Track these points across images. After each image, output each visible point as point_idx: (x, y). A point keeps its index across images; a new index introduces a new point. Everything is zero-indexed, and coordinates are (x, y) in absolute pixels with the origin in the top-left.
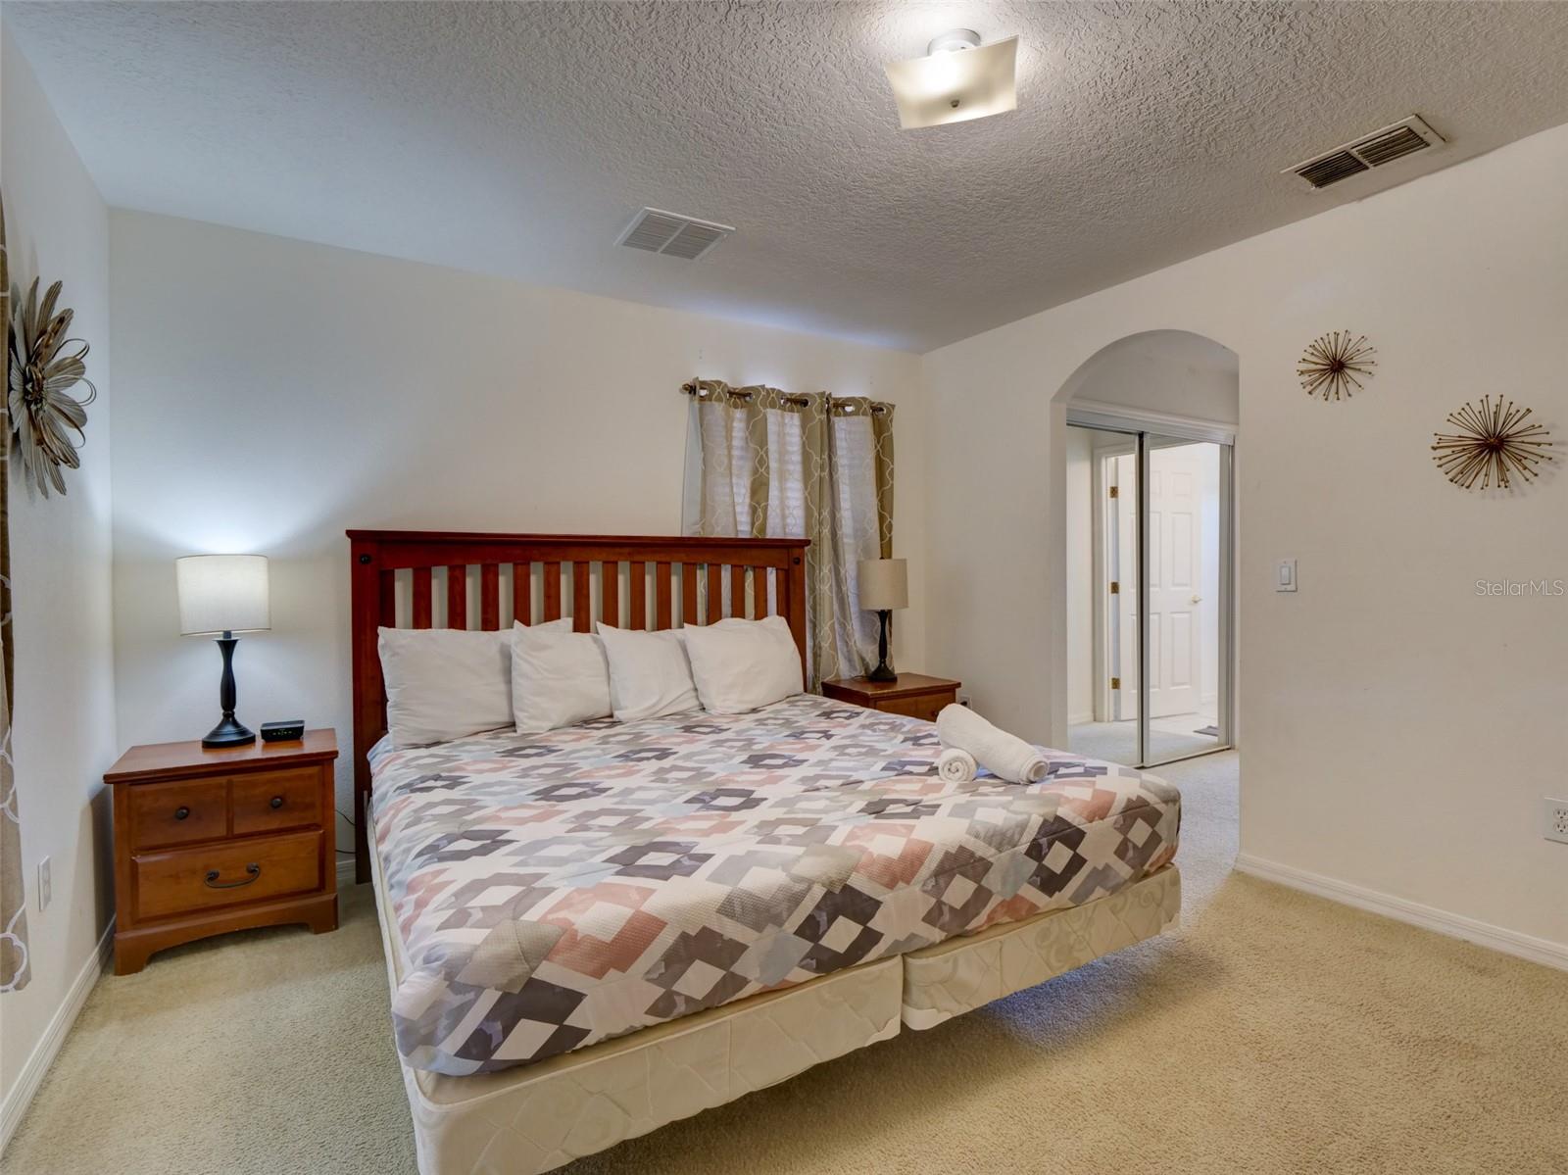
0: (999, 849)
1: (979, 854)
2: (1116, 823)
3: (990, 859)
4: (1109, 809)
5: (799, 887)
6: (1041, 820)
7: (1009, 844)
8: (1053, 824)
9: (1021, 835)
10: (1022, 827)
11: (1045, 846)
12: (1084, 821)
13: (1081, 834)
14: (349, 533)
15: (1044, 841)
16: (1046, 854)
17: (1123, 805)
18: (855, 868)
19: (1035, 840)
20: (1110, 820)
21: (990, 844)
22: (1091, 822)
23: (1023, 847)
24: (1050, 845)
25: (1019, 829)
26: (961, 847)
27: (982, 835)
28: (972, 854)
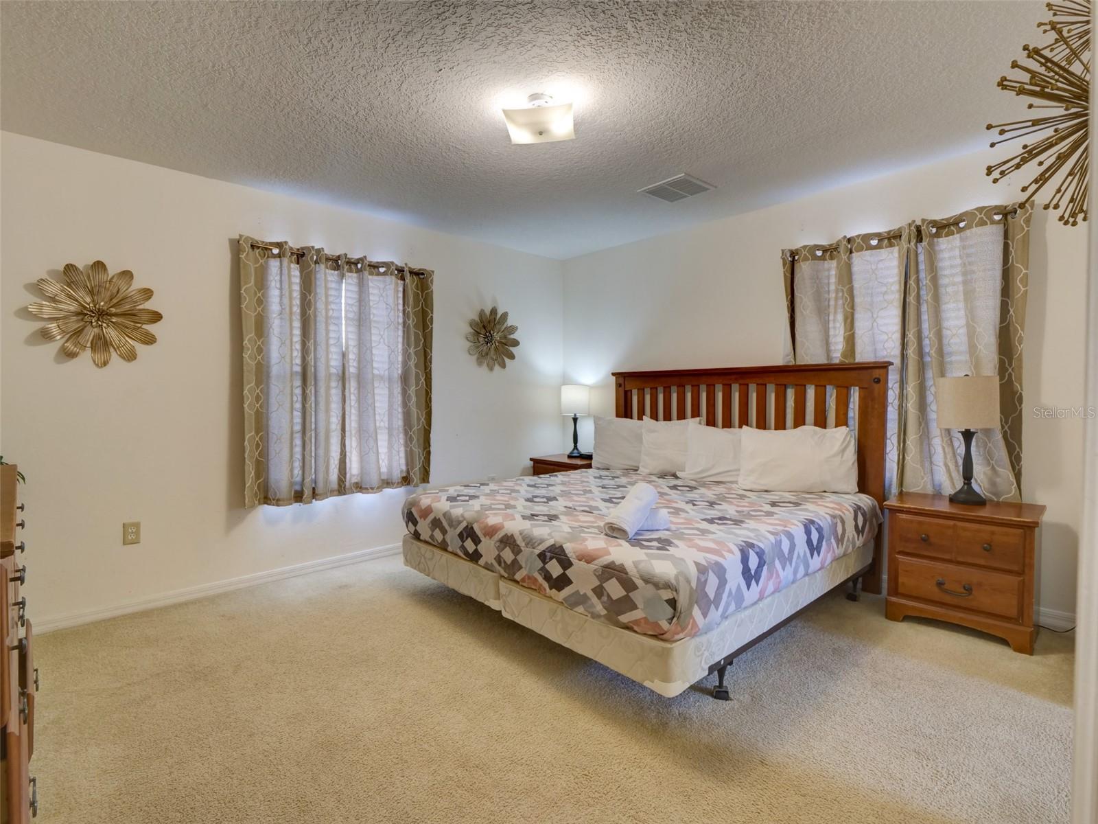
0: (527, 545)
1: (518, 542)
2: (595, 570)
3: (522, 548)
4: (594, 559)
5: (461, 519)
6: (553, 543)
7: (532, 545)
8: (557, 548)
9: (539, 545)
10: (542, 541)
11: (548, 557)
12: (574, 557)
13: (570, 564)
14: (613, 374)
15: (548, 554)
16: (548, 562)
17: (605, 563)
18: (477, 521)
19: (544, 551)
20: (592, 567)
21: (524, 541)
22: (580, 560)
23: (537, 552)
24: (551, 559)
25: (539, 542)
26: (512, 535)
27: (524, 534)
28: (515, 541)
